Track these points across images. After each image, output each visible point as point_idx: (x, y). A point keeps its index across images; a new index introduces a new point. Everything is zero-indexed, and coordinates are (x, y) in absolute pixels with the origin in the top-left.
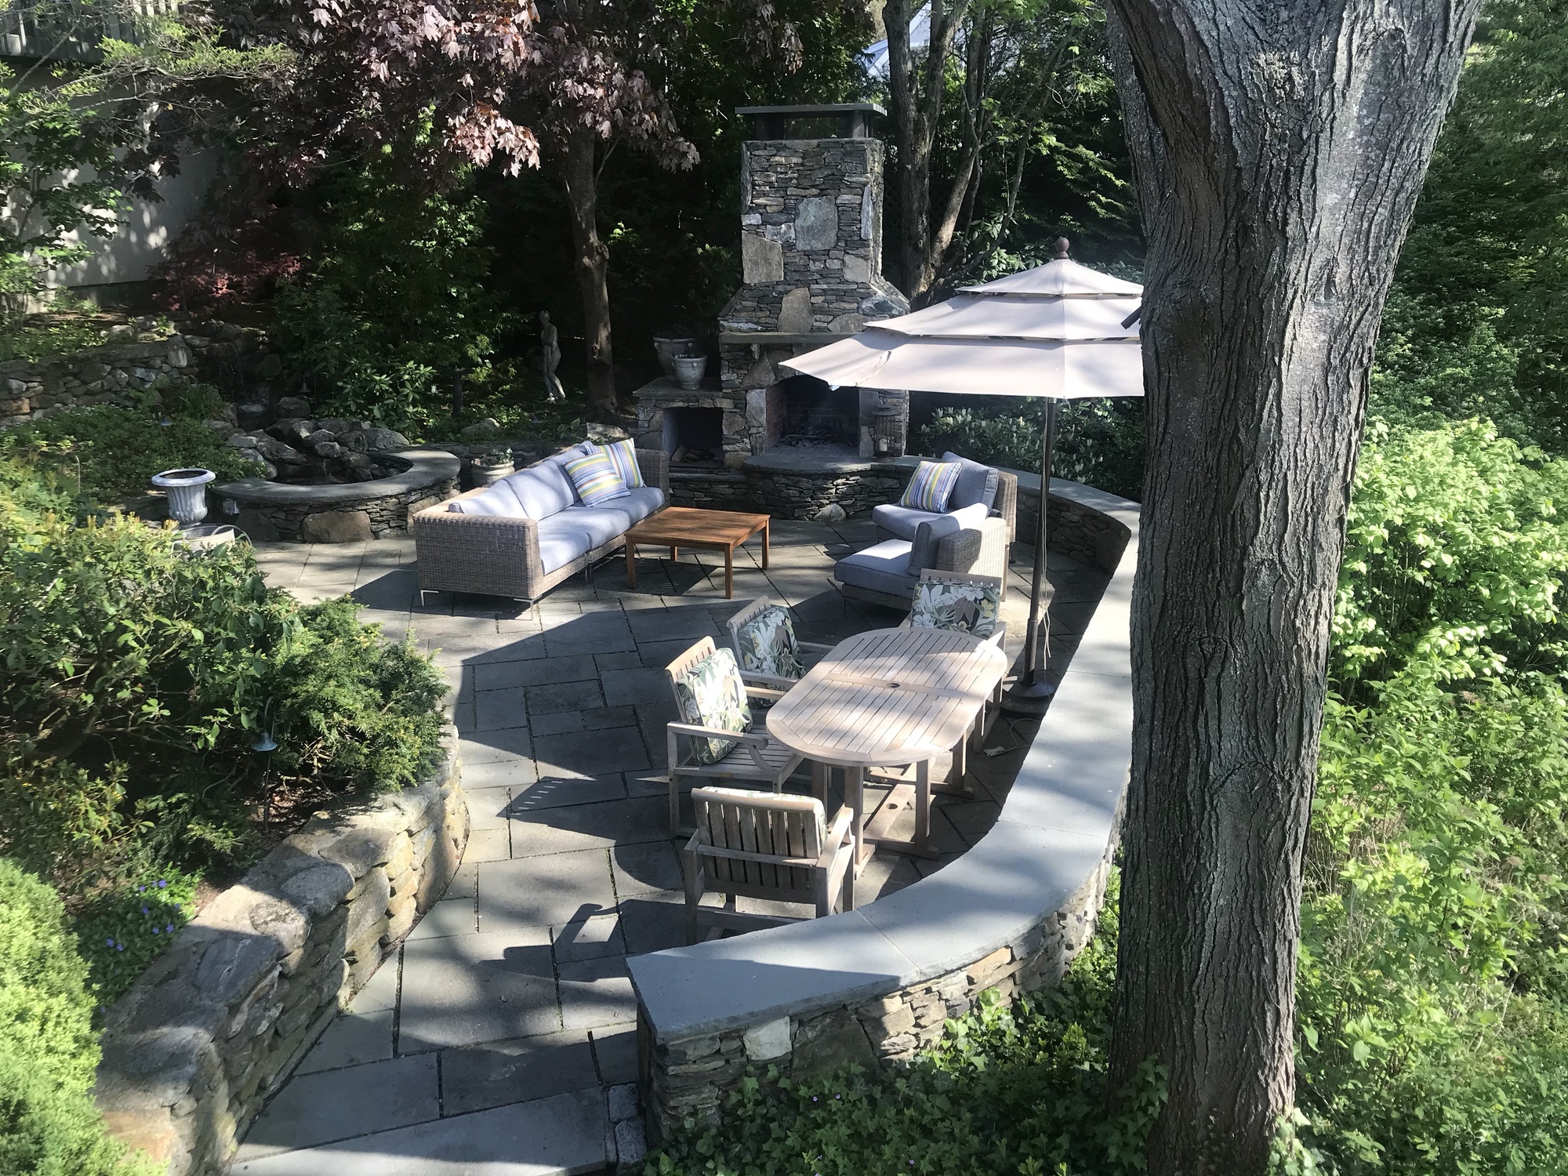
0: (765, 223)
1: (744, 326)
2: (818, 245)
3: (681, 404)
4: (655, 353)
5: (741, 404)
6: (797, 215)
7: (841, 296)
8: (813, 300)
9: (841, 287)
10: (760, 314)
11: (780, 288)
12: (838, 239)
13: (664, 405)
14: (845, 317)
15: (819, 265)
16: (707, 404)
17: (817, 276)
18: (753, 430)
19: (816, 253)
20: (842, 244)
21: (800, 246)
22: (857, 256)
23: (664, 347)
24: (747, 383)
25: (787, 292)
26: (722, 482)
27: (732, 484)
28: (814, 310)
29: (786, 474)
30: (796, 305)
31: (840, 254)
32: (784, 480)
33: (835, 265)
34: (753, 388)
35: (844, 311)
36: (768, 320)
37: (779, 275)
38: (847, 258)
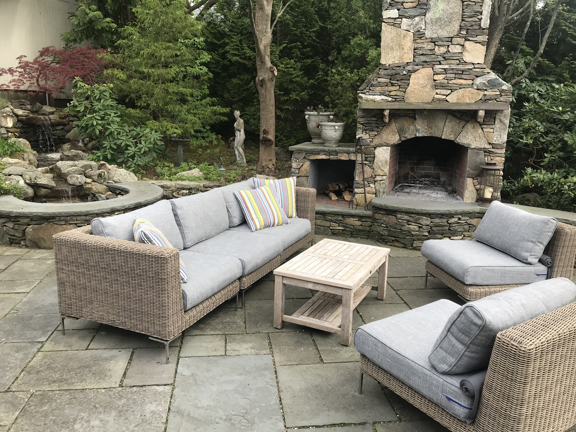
0: (401, 17)
1: (378, 98)
2: (444, 33)
3: (324, 157)
4: (304, 122)
5: (370, 158)
6: (427, 10)
7: (460, 74)
8: (436, 77)
9: (461, 67)
10: (392, 88)
11: (409, 68)
12: (461, 28)
13: (313, 157)
14: (461, 91)
15: (443, 50)
16: (344, 157)
17: (441, 59)
18: (378, 178)
19: (441, 39)
20: (464, 32)
21: (428, 34)
22: (476, 42)
23: (312, 118)
24: (376, 141)
25: (415, 71)
26: (353, 216)
27: (360, 217)
28: (437, 86)
29: (408, 212)
30: (422, 82)
31: (461, 41)
32: (406, 217)
33: (455, 49)
34: (381, 145)
35: (461, 87)
36: (398, 93)
37: (409, 57)
38: (467, 44)
